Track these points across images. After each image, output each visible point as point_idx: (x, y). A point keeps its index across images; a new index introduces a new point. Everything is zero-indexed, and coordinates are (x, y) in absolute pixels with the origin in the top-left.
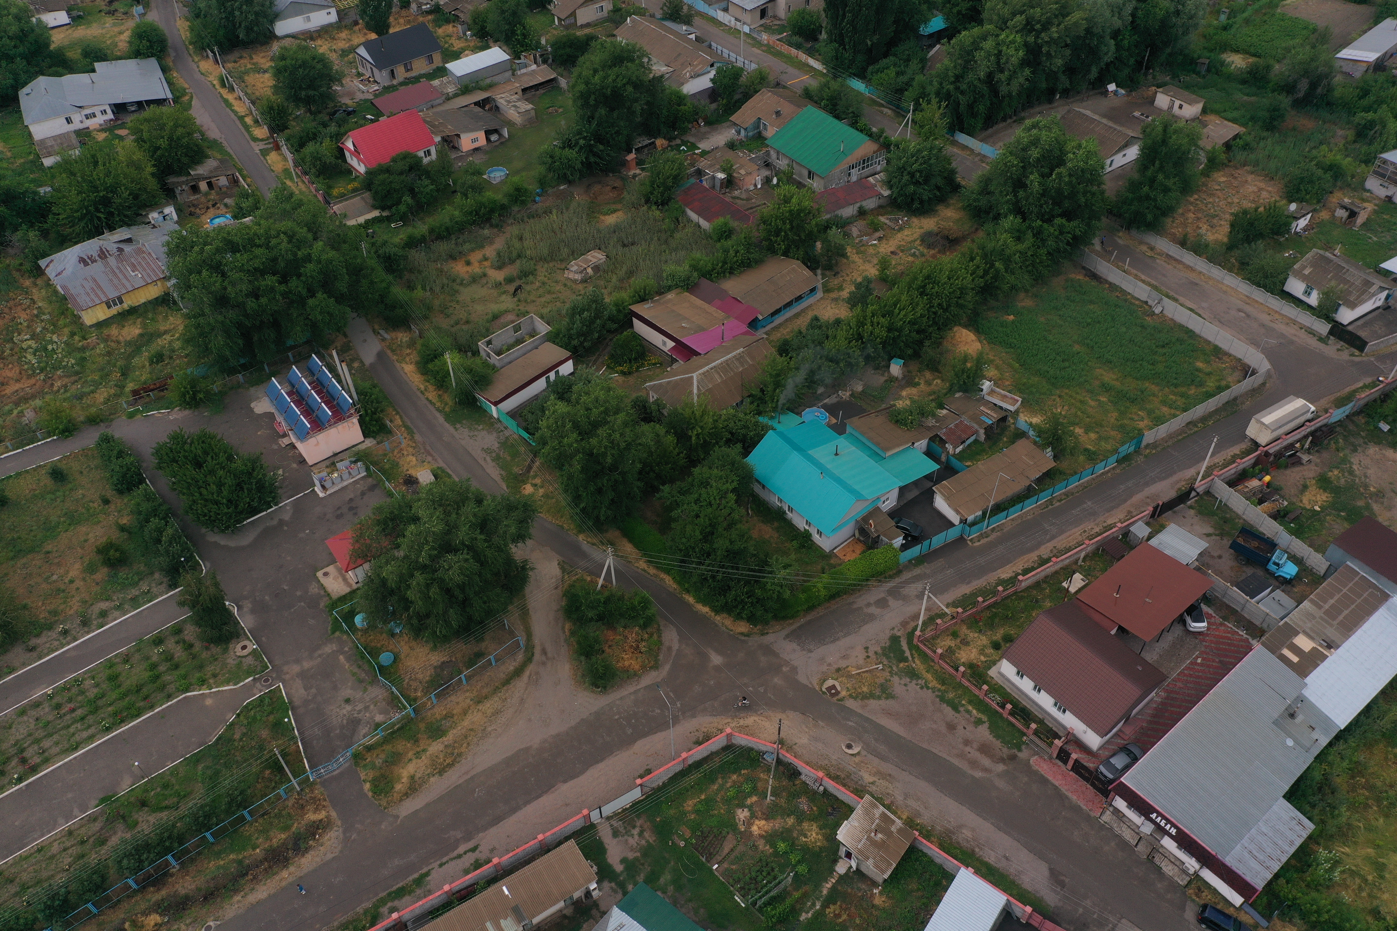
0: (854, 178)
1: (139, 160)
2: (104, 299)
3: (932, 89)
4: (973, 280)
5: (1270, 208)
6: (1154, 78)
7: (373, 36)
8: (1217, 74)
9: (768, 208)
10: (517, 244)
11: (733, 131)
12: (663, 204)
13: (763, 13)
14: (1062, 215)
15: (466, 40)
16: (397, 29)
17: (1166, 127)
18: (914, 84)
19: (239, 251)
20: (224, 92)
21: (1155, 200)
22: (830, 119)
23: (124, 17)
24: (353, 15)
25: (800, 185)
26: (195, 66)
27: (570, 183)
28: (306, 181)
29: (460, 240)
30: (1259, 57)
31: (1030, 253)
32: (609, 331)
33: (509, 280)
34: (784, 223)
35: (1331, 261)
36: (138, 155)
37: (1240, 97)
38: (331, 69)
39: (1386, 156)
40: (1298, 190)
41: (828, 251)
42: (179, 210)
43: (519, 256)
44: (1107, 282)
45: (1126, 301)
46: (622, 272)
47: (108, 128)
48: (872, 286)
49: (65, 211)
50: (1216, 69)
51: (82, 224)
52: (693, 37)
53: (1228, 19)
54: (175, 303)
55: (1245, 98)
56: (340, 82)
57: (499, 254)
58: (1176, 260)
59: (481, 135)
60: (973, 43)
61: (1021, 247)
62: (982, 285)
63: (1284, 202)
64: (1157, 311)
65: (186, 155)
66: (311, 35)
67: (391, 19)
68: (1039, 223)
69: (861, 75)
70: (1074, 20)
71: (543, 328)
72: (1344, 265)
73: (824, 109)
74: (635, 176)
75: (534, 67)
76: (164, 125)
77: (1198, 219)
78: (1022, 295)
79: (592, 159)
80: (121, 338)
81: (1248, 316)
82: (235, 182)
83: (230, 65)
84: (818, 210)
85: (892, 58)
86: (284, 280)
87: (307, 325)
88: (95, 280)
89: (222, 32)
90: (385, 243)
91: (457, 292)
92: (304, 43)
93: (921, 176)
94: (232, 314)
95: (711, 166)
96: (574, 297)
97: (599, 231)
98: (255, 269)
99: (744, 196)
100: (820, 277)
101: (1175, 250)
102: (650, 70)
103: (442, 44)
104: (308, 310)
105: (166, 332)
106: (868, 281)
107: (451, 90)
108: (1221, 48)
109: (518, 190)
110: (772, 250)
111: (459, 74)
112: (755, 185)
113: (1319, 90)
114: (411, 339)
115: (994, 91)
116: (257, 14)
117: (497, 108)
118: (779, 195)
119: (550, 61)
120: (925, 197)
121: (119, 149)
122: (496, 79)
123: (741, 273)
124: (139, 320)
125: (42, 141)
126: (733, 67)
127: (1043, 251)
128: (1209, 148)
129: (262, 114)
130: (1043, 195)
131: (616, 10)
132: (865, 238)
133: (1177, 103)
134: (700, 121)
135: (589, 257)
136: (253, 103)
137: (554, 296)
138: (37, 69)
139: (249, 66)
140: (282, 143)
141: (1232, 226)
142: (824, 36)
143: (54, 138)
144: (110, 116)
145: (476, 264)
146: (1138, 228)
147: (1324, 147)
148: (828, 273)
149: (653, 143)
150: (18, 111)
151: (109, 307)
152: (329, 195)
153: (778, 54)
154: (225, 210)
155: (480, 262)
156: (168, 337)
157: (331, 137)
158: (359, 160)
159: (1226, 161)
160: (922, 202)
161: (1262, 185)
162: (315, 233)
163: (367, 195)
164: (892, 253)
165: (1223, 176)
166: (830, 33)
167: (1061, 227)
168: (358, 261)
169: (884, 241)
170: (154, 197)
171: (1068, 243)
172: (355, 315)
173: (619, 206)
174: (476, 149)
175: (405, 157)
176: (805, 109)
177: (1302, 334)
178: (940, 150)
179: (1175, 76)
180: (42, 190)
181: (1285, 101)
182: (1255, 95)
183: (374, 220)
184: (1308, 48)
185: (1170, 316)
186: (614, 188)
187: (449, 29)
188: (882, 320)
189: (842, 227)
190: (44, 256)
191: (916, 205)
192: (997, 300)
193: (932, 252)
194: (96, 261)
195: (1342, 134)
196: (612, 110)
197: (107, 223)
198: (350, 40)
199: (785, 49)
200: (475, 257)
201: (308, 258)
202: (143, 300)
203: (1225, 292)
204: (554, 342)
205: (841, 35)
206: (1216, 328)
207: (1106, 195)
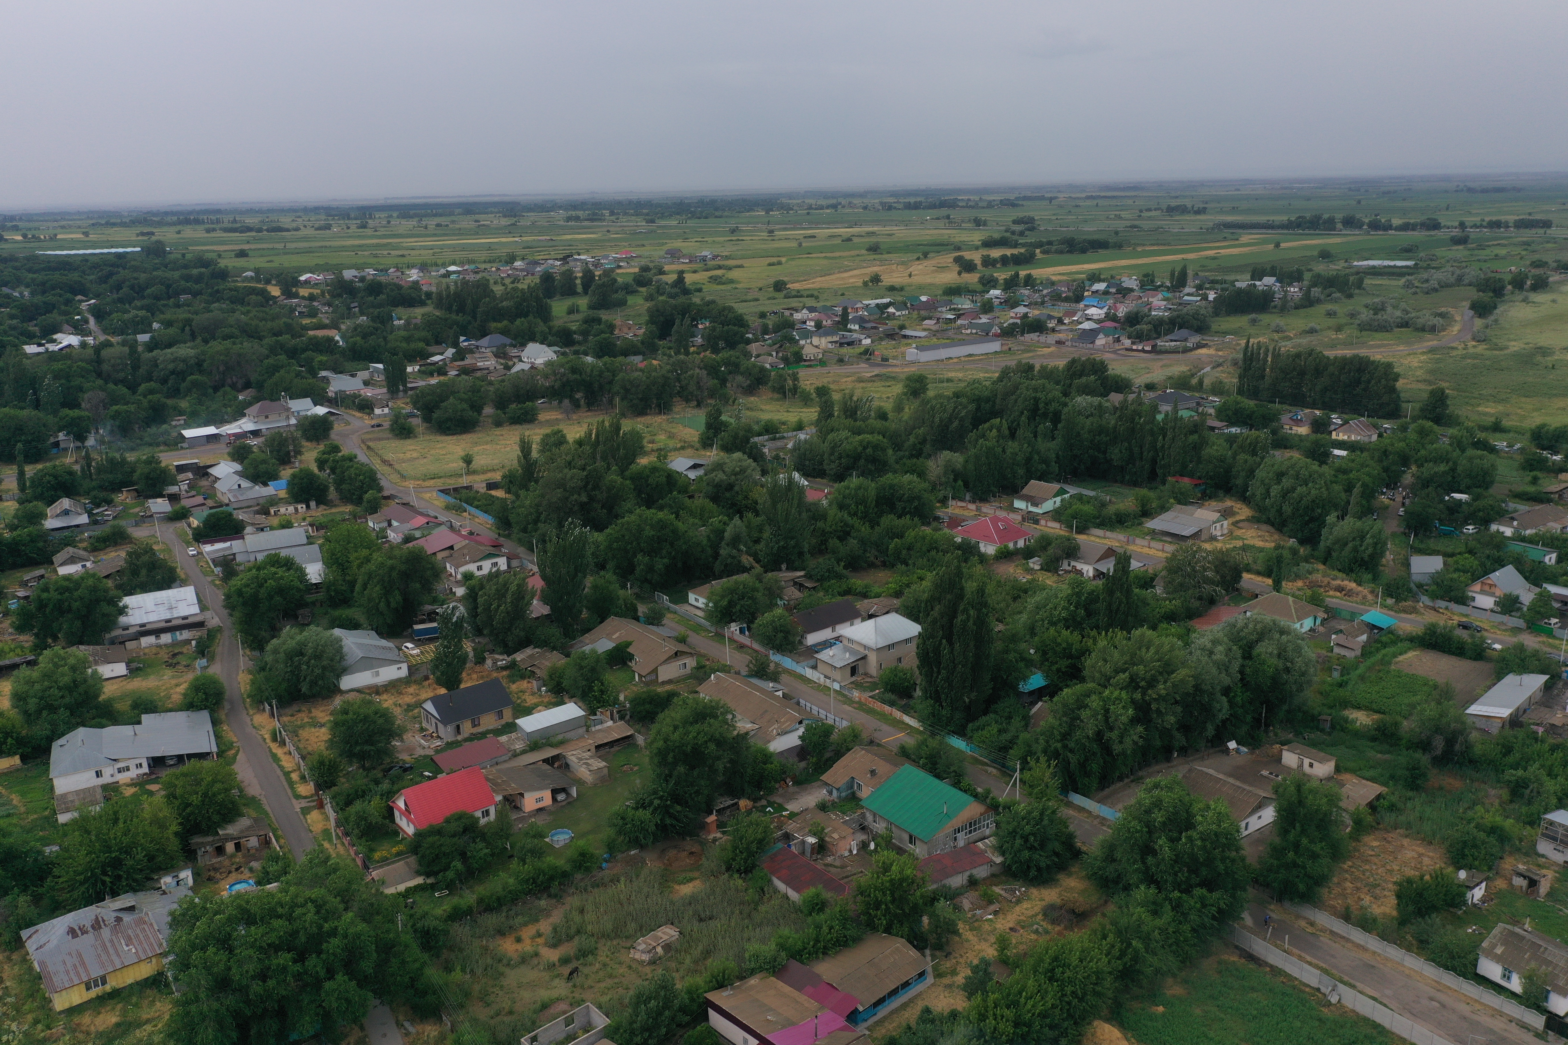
0: (961, 843)
1: (165, 817)
2: (85, 979)
3: (1038, 748)
4: (1109, 962)
5: (1437, 877)
6: (1276, 735)
7: (443, 691)
8: (1342, 730)
9: (866, 876)
10: (577, 918)
11: (825, 791)
12: (746, 872)
13: (854, 671)
14: (1201, 885)
15: (541, 696)
16: (469, 685)
17: (1299, 787)
18: (1019, 741)
19: (254, 923)
20: (274, 746)
21: (1304, 868)
22: (931, 780)
23: (185, 669)
24: (424, 671)
25: (900, 851)
26: (248, 720)
27: (642, 847)
28: (346, 843)
29: (512, 913)
30: (1383, 713)
31: (1171, 930)
32: (679, 1025)
33: (565, 961)
34: (884, 894)
35: (1523, 938)
36: (166, 813)
37: (1374, 755)
38: (393, 724)
39: (1550, 816)
40: (1464, 856)
41: (937, 927)
42: (196, 875)
43: (578, 932)
44: (1267, 964)
45: (1294, 988)
46: (697, 952)
47: (140, 783)
48: (991, 969)
49: (67, 873)
50: (1340, 726)
51: (83, 889)
52: (780, 693)
53: (1342, 675)
54: (167, 985)
55: (1379, 755)
56: (400, 736)
57: (555, 930)
58: (1344, 937)
59: (547, 795)
60: (1077, 700)
61: (1159, 922)
62: (1121, 968)
63: (1450, 869)
64: (1334, 999)
65: (219, 813)
66: (377, 690)
67: (464, 675)
68: (1177, 894)
69: (961, 733)
70: (1180, 677)
71: (600, 1021)
72: (1540, 943)
73: (923, 767)
74: (715, 840)
75: (610, 723)
76: (202, 780)
77: (1358, 889)
78: (1170, 981)
79: (668, 821)
80: (93, 1028)
81: (1444, 1006)
82: (267, 843)
83: (285, 719)
84: (923, 879)
85: (992, 715)
86: (301, 958)
87: (318, 1014)
88: (80, 955)
89: (284, 685)
90: (425, 915)
91: (502, 974)
92: (368, 697)
93: (1035, 840)
94: (230, 1000)
95: (799, 830)
96: (639, 982)
97: (672, 903)
98: (269, 945)
99: (837, 863)
100: (929, 958)
101: (1339, 926)
102: (735, 728)
103: (514, 699)
104: (323, 995)
105: (148, 1021)
106: (985, 963)
107: (519, 746)
108: (1340, 705)
109: (583, 854)
110: (871, 926)
111: (529, 730)
112: (851, 851)
113: (1457, 747)
114: (441, 1033)
115: (1107, 749)
116: (324, 668)
117: (567, 766)
118: (878, 862)
119: (628, 717)
120: (1043, 865)
121: (146, 806)
122: (569, 735)
123: (836, 953)
124: (120, 1005)
125: (64, 796)
126: (823, 724)
127: (1186, 927)
128: (1352, 808)
129: (311, 769)
130: (1176, 861)
131: (700, 667)
132: (978, 912)
133: (1307, 762)
134: (788, 780)
135: (660, 934)
136: (303, 758)
137: (616, 980)
138: (79, 720)
139: (306, 720)
140: (327, 800)
141: (1399, 896)
142: (918, 693)
143: (77, 792)
144: (145, 769)
145: (528, 941)
146: (1291, 900)
147: (1478, 808)
148: (938, 953)
149: (736, 804)
150: (47, 764)
151: (88, 988)
152: (369, 858)
153: (870, 711)
154: (248, 875)
155: (533, 938)
156: (148, 1028)
157: (382, 795)
158: (409, 820)
159: (1374, 824)
160: (1039, 869)
161: (1421, 850)
162: (347, 903)
163: (412, 860)
164: (1011, 929)
165: (1375, 840)
166: (925, 691)
167: (1202, 899)
168: (391, 936)
169: (1001, 916)
170: (172, 859)
171: (1214, 918)
172: (378, 1002)
173: (696, 874)
174: (540, 810)
175: (460, 817)
176: (902, 768)
177: (1513, 1027)
178: (1054, 812)
179: (1298, 734)
180: (47, 850)
181: (1424, 759)
182: (1389, 752)
183: (417, 888)
184: (1433, 704)
185: (1351, 1006)
186: (692, 853)
187: (524, 684)
188: (1007, 1012)
189: (951, 899)
190: (30, 924)
191: (1033, 873)
192: (1141, 987)
193: (1057, 928)
194: (87, 932)
195: (1495, 794)
196: (693, 768)
197: (111, 889)
198: (418, 695)
199: (878, 706)
200: (527, 933)
201: (334, 933)
202: (130, 981)
203: (1409, 976)
204: (612, 1039)
205: (937, 691)
206: (1410, 1023)
207: (1248, 861)
